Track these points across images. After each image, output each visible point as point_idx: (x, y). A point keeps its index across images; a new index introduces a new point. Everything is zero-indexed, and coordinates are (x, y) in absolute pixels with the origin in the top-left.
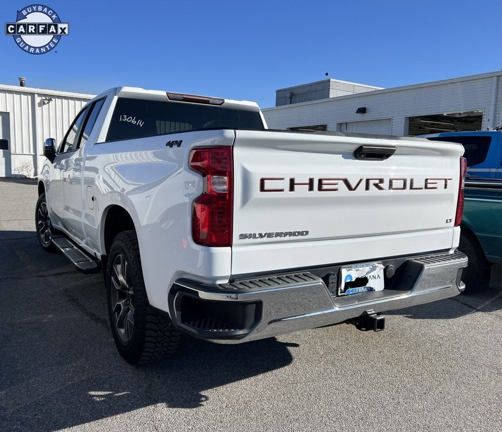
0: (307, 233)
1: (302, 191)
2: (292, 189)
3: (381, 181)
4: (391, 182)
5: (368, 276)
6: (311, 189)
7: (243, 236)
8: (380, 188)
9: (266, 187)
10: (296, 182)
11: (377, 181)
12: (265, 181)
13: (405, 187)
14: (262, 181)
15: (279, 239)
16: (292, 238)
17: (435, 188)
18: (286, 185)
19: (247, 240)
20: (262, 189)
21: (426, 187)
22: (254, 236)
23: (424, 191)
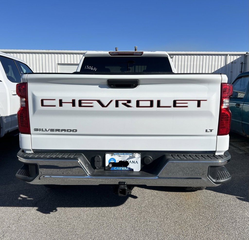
0: (76, 131)
1: (67, 107)
2: (61, 105)
3: (129, 101)
4: (138, 102)
5: (129, 161)
6: (74, 105)
7: (36, 130)
8: (129, 106)
9: (45, 104)
10: (63, 101)
11: (126, 102)
12: (44, 101)
13: (152, 105)
14: (42, 101)
15: (57, 132)
16: (66, 133)
17: (187, 107)
18: (57, 103)
19: (38, 132)
20: (42, 105)
21: (175, 106)
22: (42, 130)
23: (173, 109)
